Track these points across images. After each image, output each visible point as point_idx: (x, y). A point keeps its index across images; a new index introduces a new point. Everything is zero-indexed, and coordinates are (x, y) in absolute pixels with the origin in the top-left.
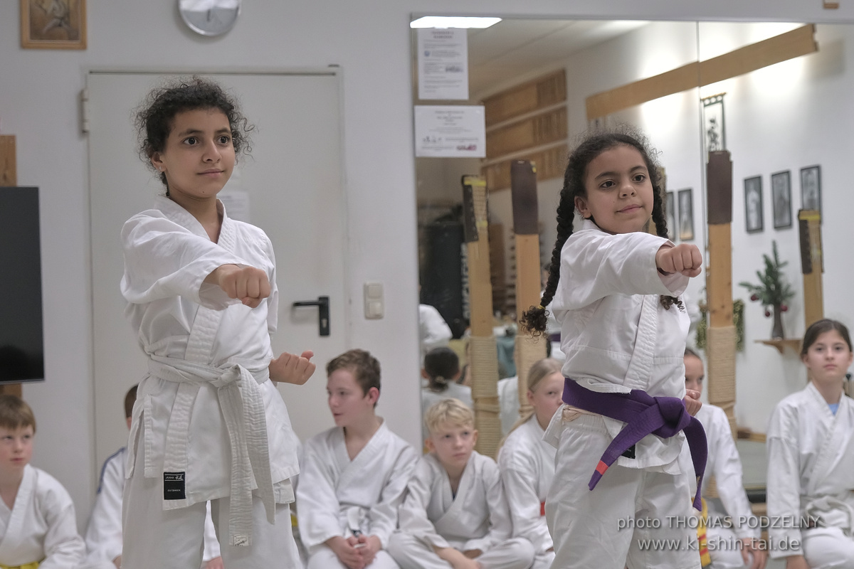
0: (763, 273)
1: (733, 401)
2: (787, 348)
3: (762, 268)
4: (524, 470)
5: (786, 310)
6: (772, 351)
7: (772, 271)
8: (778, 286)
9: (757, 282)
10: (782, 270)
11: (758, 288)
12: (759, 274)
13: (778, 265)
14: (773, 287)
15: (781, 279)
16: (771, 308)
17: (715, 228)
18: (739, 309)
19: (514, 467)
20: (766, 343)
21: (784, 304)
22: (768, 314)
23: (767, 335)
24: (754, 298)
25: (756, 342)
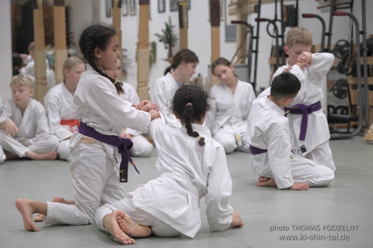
0: (165, 30)
1: (147, 81)
3: (164, 28)
4: (55, 103)
5: (173, 46)
6: (168, 63)
7: (169, 29)
8: (171, 36)
9: (162, 34)
10: (173, 29)
11: (162, 37)
12: (163, 30)
13: (171, 27)
14: (169, 36)
15: (172, 33)
16: (168, 45)
18: (154, 45)
19: (51, 102)
20: (165, 60)
21: (173, 43)
22: (166, 48)
23: (166, 57)
24: (160, 41)
25: (161, 60)
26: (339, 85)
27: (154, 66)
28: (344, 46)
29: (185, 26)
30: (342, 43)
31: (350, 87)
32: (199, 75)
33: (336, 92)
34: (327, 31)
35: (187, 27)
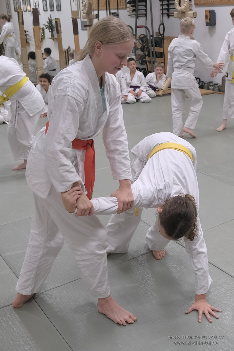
0: (48, 22)
2: (55, 40)
5: (53, 31)
6: (52, 40)
7: (50, 22)
8: (52, 25)
9: (47, 24)
10: (53, 21)
11: (47, 25)
12: (47, 22)
13: (51, 20)
14: (51, 25)
15: (52, 23)
16: (50, 30)
17: (35, 27)
18: (43, 29)
20: (50, 38)
21: (53, 29)
22: (50, 32)
23: (50, 37)
24: (46, 28)
25: (48, 38)
26: (142, 58)
27: (44, 41)
28: (143, 37)
29: (60, 32)
30: (142, 36)
31: (147, 62)
32: (69, 47)
33: (140, 62)
34: (134, 33)
35: (61, 33)
